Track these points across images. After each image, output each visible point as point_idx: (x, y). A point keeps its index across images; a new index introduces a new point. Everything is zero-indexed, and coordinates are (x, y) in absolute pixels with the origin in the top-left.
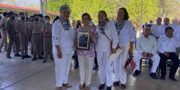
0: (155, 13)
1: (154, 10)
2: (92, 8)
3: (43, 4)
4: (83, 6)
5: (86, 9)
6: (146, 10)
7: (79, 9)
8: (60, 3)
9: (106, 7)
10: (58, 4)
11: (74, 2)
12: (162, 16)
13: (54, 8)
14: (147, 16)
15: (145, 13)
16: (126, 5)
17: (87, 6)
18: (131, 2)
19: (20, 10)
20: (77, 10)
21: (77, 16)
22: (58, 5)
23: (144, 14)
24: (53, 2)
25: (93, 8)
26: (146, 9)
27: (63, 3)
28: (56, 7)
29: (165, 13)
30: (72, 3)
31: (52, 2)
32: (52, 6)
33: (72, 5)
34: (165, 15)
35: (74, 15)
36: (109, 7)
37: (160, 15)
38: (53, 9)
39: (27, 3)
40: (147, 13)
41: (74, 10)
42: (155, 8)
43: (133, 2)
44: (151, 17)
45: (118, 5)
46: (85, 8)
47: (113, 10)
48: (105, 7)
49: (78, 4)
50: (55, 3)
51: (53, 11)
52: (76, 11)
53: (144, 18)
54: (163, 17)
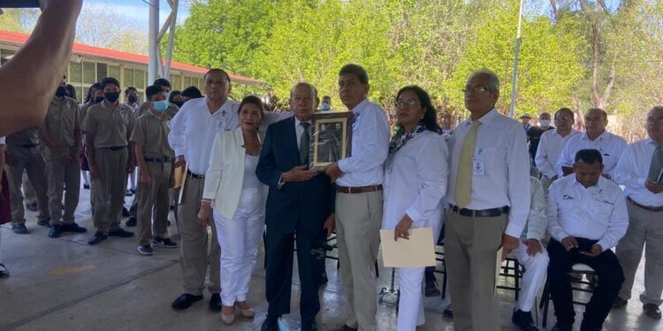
0: (568, 82)
1: (566, 74)
2: (337, 56)
3: (160, 39)
4: (304, 49)
5: (316, 62)
6: (536, 73)
7: (293, 60)
8: (228, 34)
9: (392, 56)
10: (220, 38)
11: (275, 34)
12: (597, 96)
13: (204, 51)
14: (536, 94)
15: (530, 82)
16: (463, 50)
17: (321, 50)
18: (482, 42)
19: (80, 56)
20: (286, 63)
21: (283, 84)
22: (220, 44)
23: (526, 87)
24: (202, 34)
25: (340, 56)
26: (535, 69)
27: (237, 35)
28: (211, 50)
29: (608, 82)
30: (269, 36)
31: (199, 29)
32: (199, 44)
33: (268, 44)
34: (608, 90)
35: (273, 80)
36: (403, 56)
37: (592, 91)
38: (201, 57)
39: (112, 29)
40: (539, 84)
41: (276, 61)
42: (570, 66)
43: (488, 42)
44: (551, 100)
45: (434, 50)
46: (311, 58)
47: (416, 67)
48: (389, 55)
49: (288, 42)
50: (206, 36)
51: (198, 62)
52: (282, 64)
53: (526, 101)
54: (601, 99)
